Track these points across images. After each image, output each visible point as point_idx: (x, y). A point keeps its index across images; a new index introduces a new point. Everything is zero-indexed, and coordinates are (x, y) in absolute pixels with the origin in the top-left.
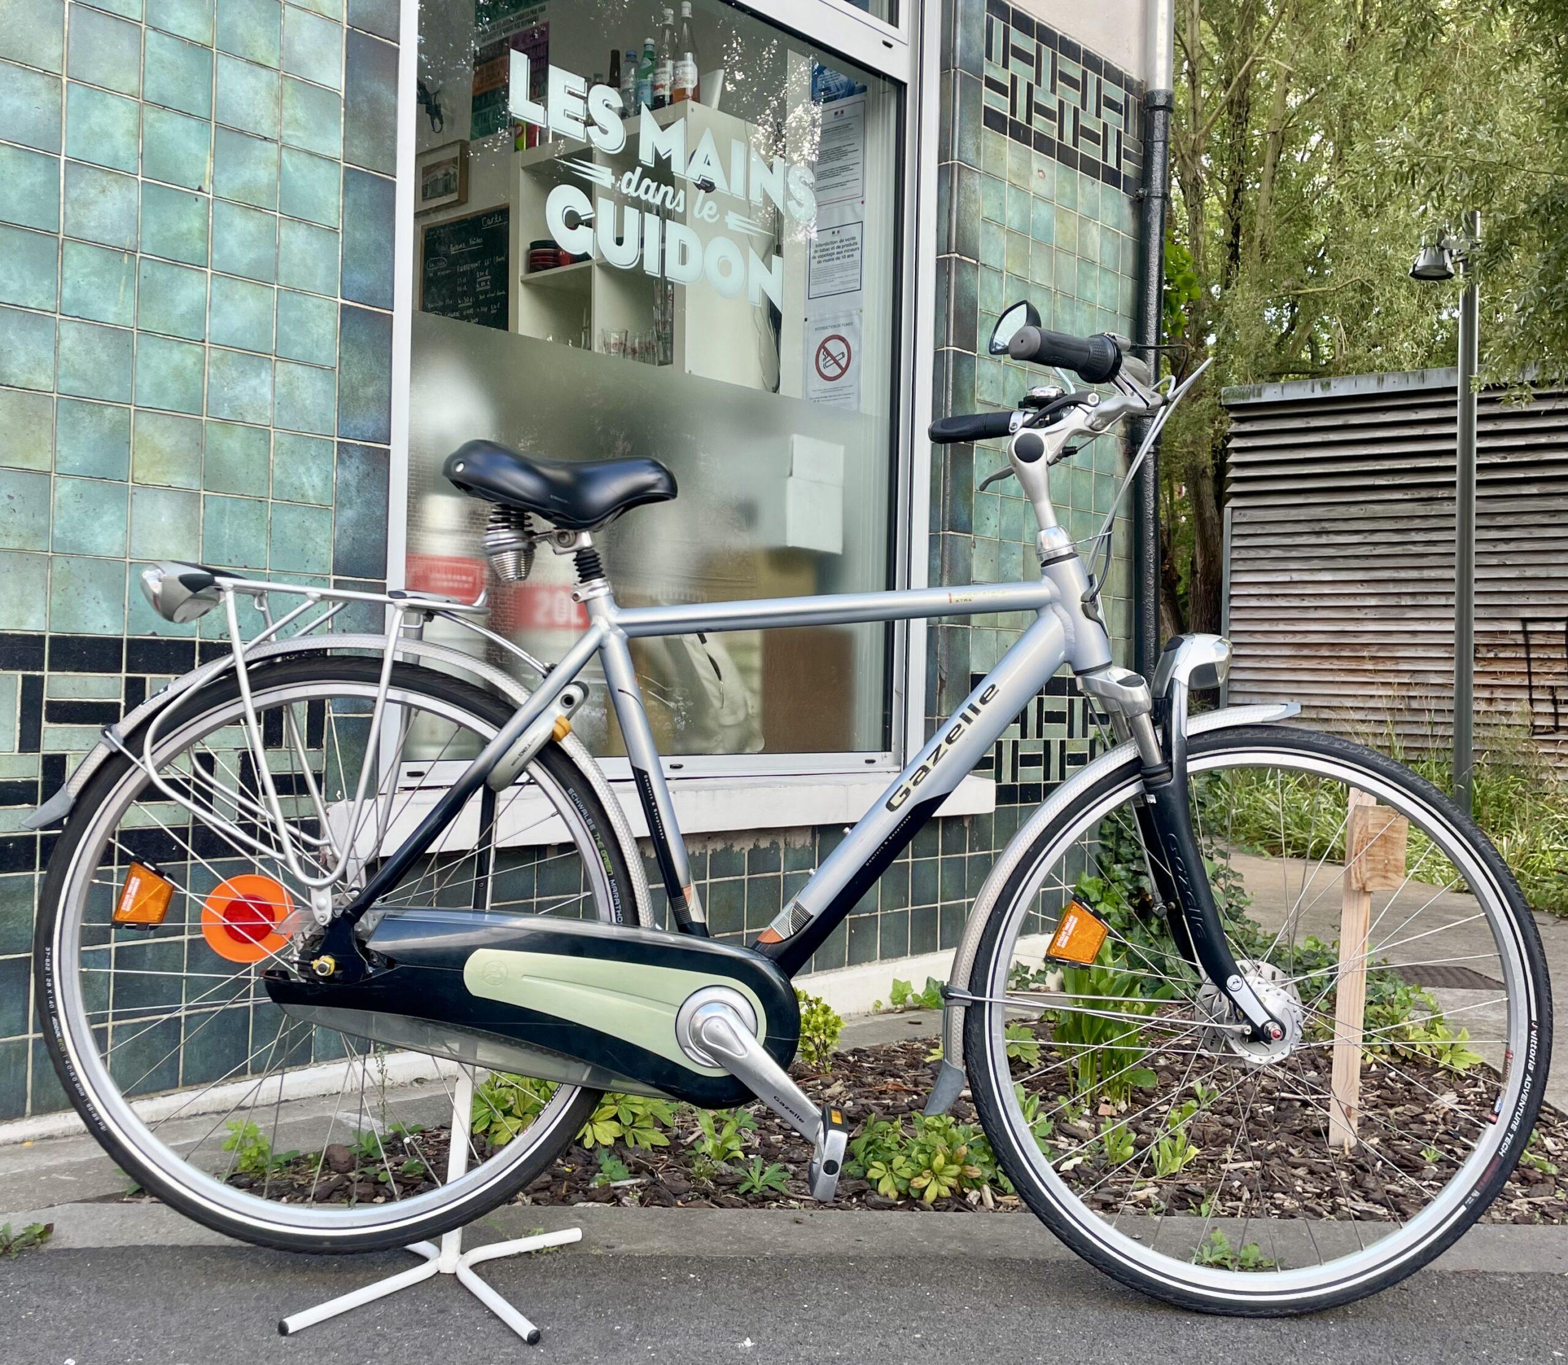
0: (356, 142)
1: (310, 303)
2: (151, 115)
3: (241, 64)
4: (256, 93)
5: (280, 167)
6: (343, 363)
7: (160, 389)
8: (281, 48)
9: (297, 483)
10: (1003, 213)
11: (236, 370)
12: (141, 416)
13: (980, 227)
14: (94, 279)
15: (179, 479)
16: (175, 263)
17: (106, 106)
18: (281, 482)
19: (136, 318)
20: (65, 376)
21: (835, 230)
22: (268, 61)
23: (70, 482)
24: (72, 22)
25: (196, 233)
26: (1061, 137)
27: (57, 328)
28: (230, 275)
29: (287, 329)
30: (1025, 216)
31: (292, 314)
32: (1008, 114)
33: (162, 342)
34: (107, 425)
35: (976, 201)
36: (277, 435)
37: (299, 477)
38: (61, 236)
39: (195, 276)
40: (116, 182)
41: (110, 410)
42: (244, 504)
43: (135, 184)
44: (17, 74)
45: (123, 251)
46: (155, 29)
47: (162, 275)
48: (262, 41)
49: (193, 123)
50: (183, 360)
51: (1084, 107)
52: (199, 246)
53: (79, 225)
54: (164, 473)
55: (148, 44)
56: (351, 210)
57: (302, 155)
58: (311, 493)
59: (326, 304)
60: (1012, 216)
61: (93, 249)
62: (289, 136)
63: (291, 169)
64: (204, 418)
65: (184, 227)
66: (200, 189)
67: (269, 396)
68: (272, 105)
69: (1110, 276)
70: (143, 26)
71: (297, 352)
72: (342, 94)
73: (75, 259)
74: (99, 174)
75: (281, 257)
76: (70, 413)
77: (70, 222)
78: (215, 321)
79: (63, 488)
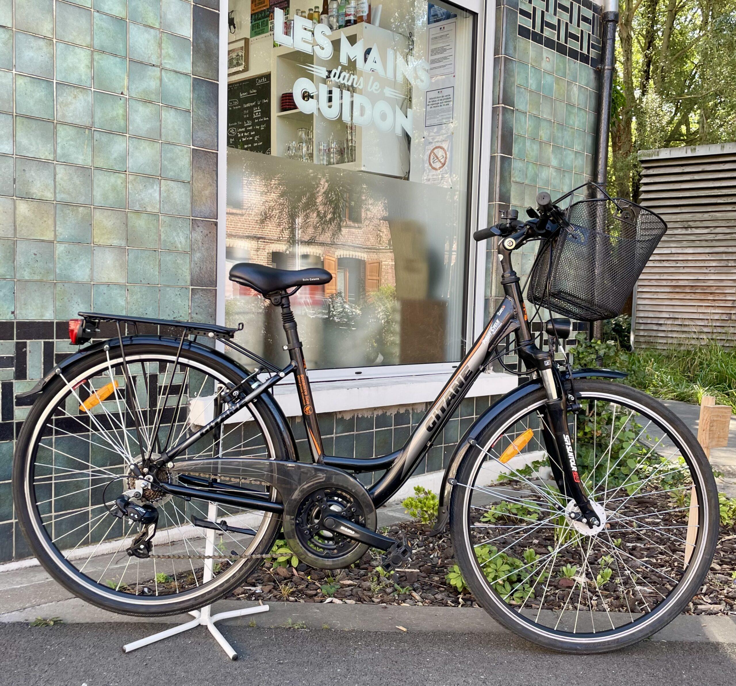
0: (199, 64)
1: (177, 149)
2: (96, 57)
3: (141, 27)
4: (149, 41)
5: (161, 80)
6: (194, 179)
7: (105, 197)
8: (161, 17)
9: (173, 241)
10: (527, 82)
11: (142, 185)
12: (97, 210)
13: (516, 90)
14: (72, 143)
15: (115, 242)
16: (110, 133)
17: (75, 53)
18: (165, 241)
19: (93, 161)
20: (59, 193)
21: (439, 91)
22: (154, 24)
23: (63, 245)
24: (58, 11)
25: (121, 117)
26: (558, 39)
27: (55, 168)
28: (138, 138)
29: (166, 163)
30: (539, 84)
31: (169, 155)
32: (531, 28)
33: (106, 173)
34: (80, 216)
35: (513, 76)
36: (163, 217)
37: (174, 238)
38: (55, 122)
39: (121, 138)
40: (81, 92)
41: (81, 208)
42: (146, 252)
43: (90, 92)
44: (32, 39)
45: (86, 128)
46: (98, 12)
47: (105, 138)
48: (151, 14)
49: (118, 59)
50: (116, 181)
51: (571, 22)
52: (122, 123)
53: (64, 116)
54: (108, 239)
55: (95, 20)
56: (197, 99)
57: (172, 73)
58: (179, 246)
59: (185, 149)
60: (532, 83)
61: (71, 128)
62: (165, 63)
63: (167, 81)
64: (127, 210)
65: (115, 113)
66: (122, 94)
67: (158, 198)
68: (156, 48)
69: (583, 112)
70: (92, 10)
71: (171, 174)
72: (191, 40)
73: (62, 133)
74: (73, 89)
75: (163, 126)
76: (62, 211)
77: (59, 114)
78: (131, 161)
79: (60, 249)
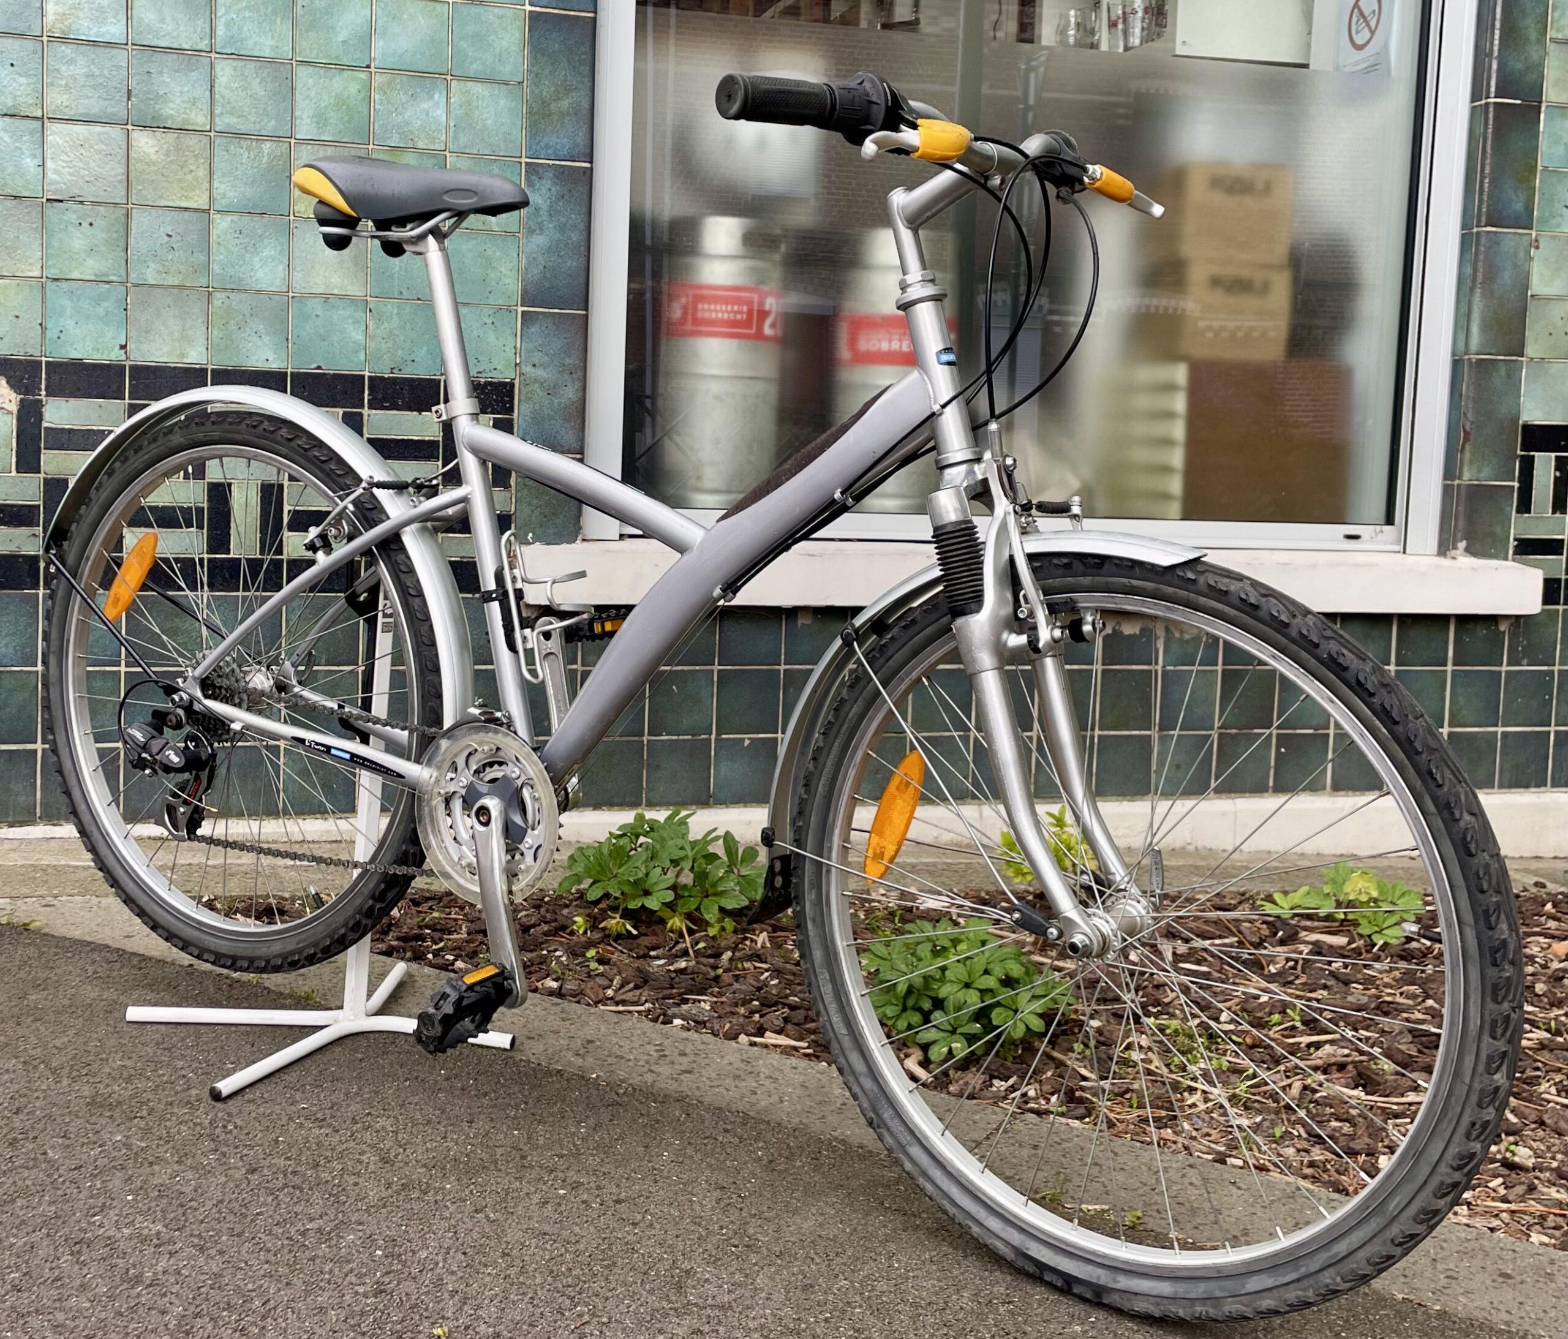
1: (491, 15)
6: (533, 76)
7: (320, 119)
11: (406, 93)
19: (294, 49)
23: (229, 218)
27: (212, 67)
29: (463, 44)
31: (470, 29)
33: (322, 71)
34: (265, 160)
36: (453, 160)
41: (268, 144)
47: (321, 2)
50: (345, 88)
59: (510, 13)
64: (371, 147)
67: (443, 119)
71: (474, 68)
76: (227, 150)
78: (380, 44)
79: (222, 224)
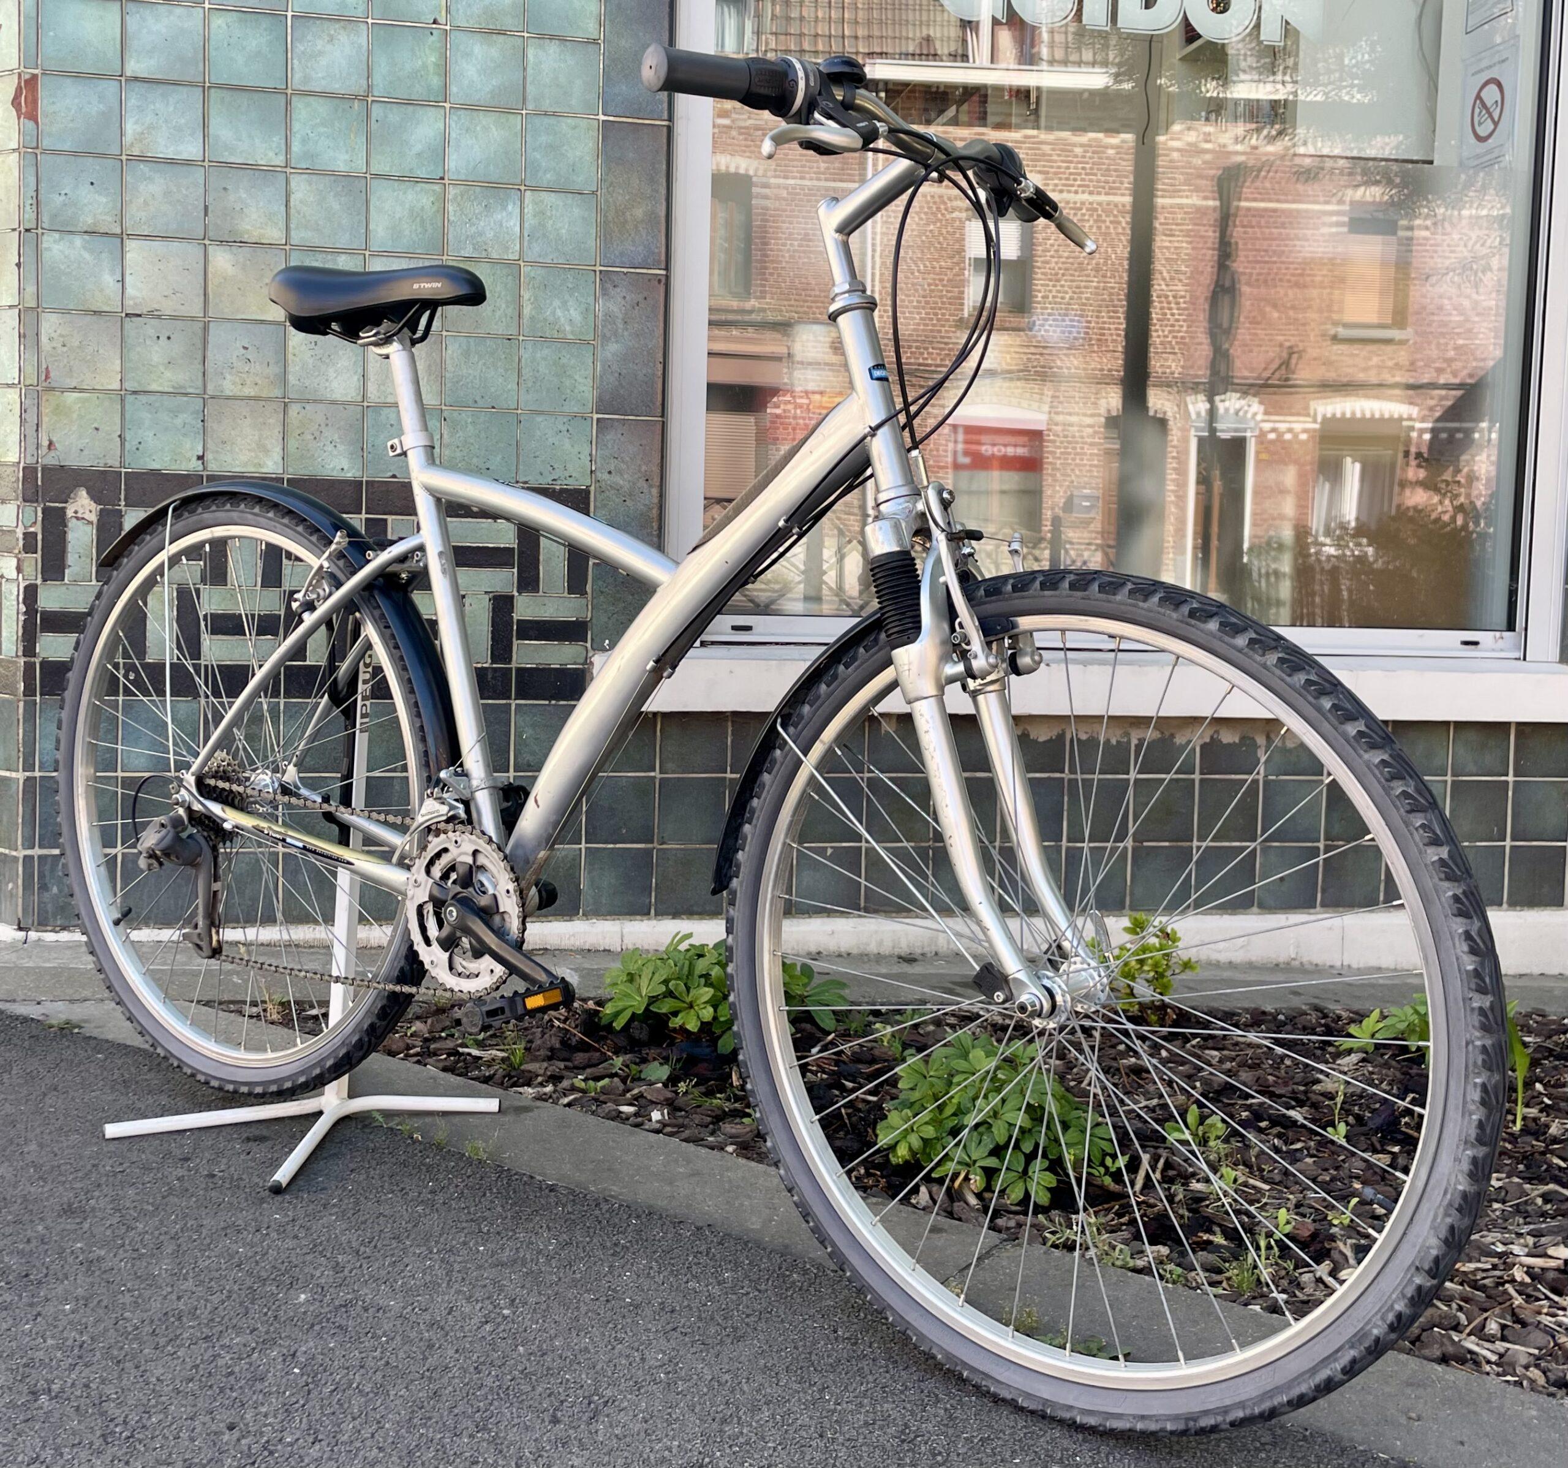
6: (603, 184)
9: (551, 319)
11: (480, 204)
12: (376, 261)
14: (322, 130)
16: (409, 103)
18: (532, 318)
20: (297, 228)
25: (431, 69)
27: (287, 182)
28: (472, 108)
33: (396, 184)
37: (554, 313)
38: (289, 91)
39: (432, 112)
40: (344, 28)
41: (343, 257)
42: (487, 343)
43: (363, 27)
45: (355, 98)
47: (394, 116)
50: (419, 201)
52: (436, 81)
53: (307, 79)
56: (614, 16)
58: (568, 328)
59: (584, 123)
61: (321, 100)
64: (444, 258)
65: (418, 63)
66: (435, 22)
67: (518, 229)
73: (303, 112)
74: (326, 24)
75: (529, 80)
77: (298, 76)
78: (454, 157)
79: (297, 336)
